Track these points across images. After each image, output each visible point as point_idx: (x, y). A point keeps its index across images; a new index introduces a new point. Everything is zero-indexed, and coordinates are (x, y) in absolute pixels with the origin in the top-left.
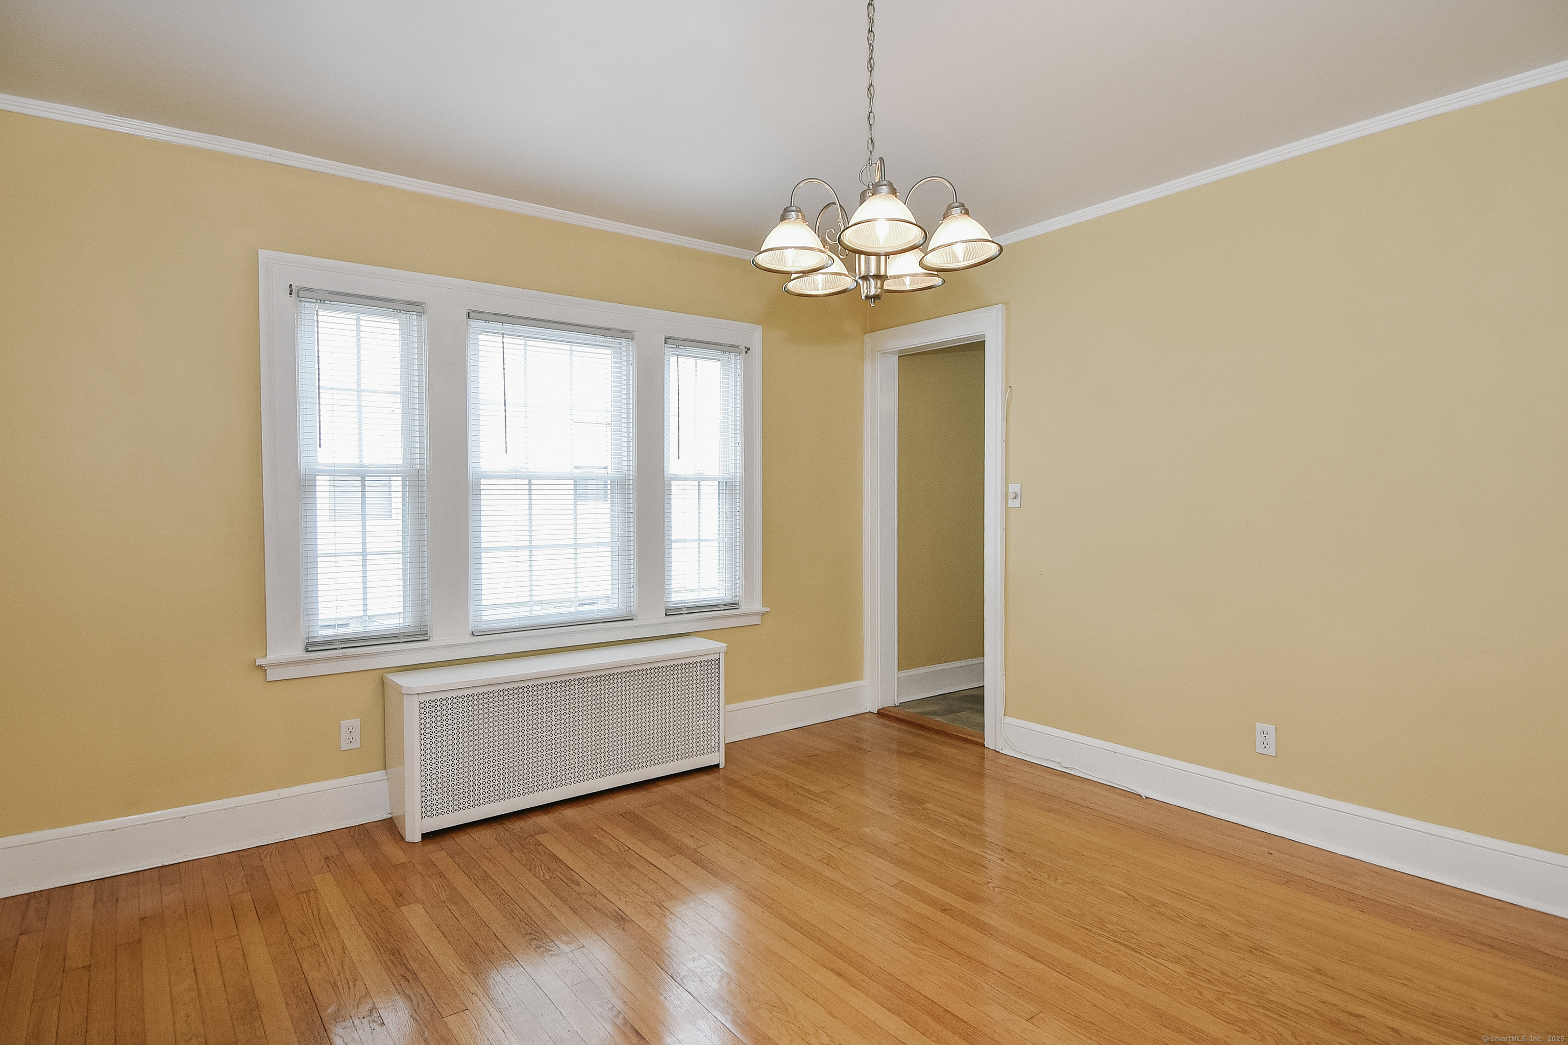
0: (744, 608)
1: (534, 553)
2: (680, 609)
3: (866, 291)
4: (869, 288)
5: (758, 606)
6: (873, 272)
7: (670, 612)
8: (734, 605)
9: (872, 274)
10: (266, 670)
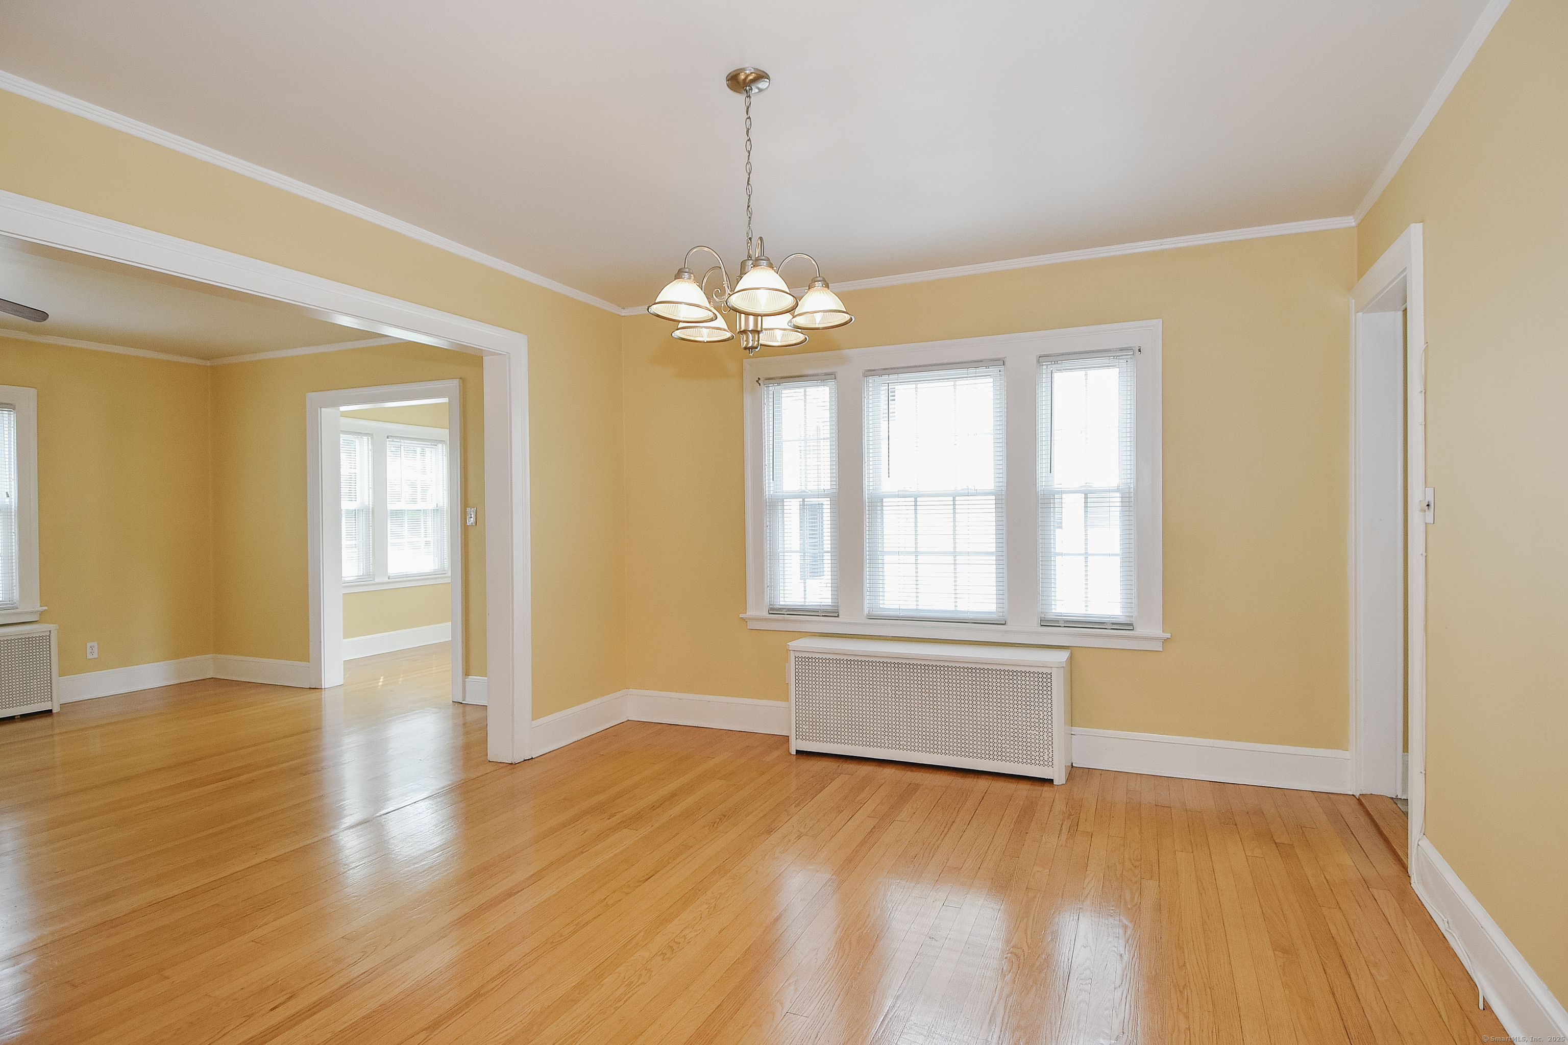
0: (1140, 631)
1: (919, 557)
2: (1057, 621)
3: (745, 343)
4: (747, 341)
5: (1157, 631)
6: (751, 327)
7: (1047, 623)
8: (1128, 626)
9: (750, 330)
10: (747, 622)
